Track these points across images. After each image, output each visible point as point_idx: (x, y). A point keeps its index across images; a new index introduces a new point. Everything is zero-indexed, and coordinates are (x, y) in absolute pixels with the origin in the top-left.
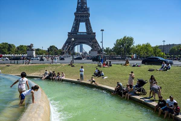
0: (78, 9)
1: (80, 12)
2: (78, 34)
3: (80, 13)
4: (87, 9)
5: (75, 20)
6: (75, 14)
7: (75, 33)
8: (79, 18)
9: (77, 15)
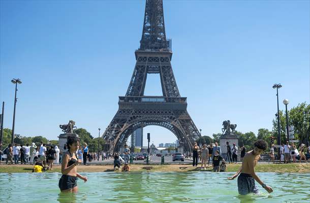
0: (144, 42)
1: (149, 50)
2: (144, 100)
3: (149, 53)
4: (166, 44)
5: (137, 68)
6: (137, 53)
7: (136, 99)
8: (146, 64)
9: (143, 56)
